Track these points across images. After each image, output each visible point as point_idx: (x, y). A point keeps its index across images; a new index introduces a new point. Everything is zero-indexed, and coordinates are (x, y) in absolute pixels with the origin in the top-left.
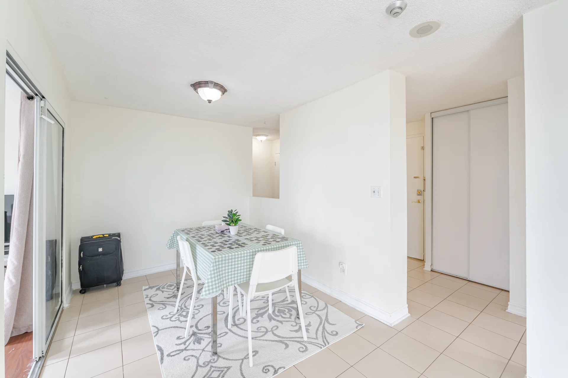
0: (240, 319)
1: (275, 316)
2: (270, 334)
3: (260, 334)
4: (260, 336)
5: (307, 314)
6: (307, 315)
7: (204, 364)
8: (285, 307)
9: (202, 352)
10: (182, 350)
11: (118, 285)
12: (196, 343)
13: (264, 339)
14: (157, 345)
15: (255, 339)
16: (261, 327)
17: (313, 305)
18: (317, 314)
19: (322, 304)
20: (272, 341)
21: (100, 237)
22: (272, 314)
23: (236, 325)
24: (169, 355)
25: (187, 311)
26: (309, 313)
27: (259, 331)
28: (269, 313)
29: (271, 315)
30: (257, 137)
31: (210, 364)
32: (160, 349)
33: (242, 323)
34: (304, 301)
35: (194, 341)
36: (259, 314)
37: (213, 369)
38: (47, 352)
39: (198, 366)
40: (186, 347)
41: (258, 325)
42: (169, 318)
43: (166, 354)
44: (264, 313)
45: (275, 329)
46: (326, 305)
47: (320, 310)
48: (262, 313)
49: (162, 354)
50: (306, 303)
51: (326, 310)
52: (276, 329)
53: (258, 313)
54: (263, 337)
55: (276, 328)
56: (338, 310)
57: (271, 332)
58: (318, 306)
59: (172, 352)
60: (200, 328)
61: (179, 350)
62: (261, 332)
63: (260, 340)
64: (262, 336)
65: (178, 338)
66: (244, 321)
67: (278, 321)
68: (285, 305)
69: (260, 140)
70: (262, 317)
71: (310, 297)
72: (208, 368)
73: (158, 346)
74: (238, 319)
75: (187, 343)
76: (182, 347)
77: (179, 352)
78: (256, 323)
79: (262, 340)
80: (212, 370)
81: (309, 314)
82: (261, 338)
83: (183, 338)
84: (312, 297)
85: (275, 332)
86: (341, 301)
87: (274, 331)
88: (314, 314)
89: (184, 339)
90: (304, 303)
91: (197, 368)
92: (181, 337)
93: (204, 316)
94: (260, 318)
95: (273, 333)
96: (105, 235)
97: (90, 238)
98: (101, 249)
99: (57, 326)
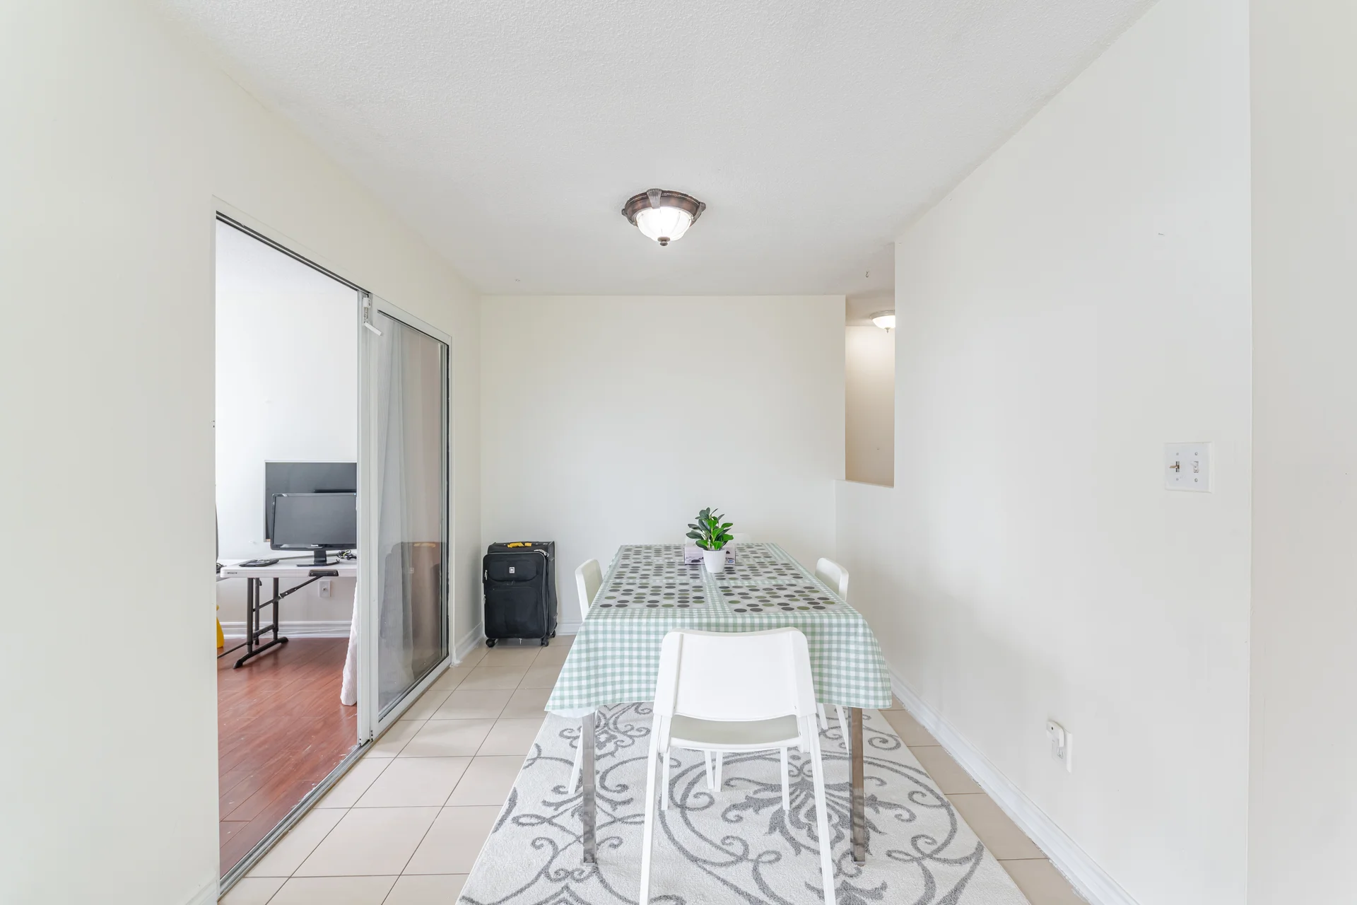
0: (701, 794)
1: (792, 823)
2: (746, 867)
3: (723, 857)
4: (717, 861)
5: (889, 856)
6: (890, 859)
7: (556, 872)
8: (837, 807)
9: (575, 842)
10: (543, 820)
11: (542, 644)
12: (576, 816)
13: (721, 877)
14: (515, 788)
15: (700, 864)
16: (738, 838)
17: (931, 835)
18: (925, 870)
19: (965, 841)
20: (737, 890)
21: (518, 547)
22: (787, 813)
23: (683, 807)
24: (516, 820)
25: (612, 733)
26: (901, 856)
27: (724, 847)
28: (782, 808)
29: (784, 814)
30: (875, 321)
31: (568, 881)
32: (513, 802)
33: (698, 809)
34: (909, 811)
35: (575, 809)
36: (755, 799)
37: (565, 895)
38: (382, 735)
39: (545, 871)
40: (554, 817)
41: (735, 830)
42: (572, 737)
43: (515, 813)
44: (771, 802)
45: (767, 860)
46: (979, 849)
47: (945, 861)
48: (762, 800)
49: (509, 812)
50: (912, 818)
51: (967, 867)
52: (770, 862)
53: (755, 796)
54: (724, 868)
55: (773, 857)
56: (1014, 886)
57: (751, 865)
58: (946, 844)
59: (524, 816)
60: (606, 784)
61: (538, 817)
62: (728, 852)
63: (710, 873)
64: (721, 865)
65: (557, 790)
66: (706, 804)
67: (791, 840)
68: (837, 800)
69: (883, 327)
70: (756, 811)
71: (939, 803)
72: (558, 887)
73: (515, 791)
74: (698, 794)
75: (561, 809)
76: (548, 812)
77: (534, 820)
78: (732, 821)
79: (715, 875)
80: (561, 896)
81: (897, 859)
82: (717, 871)
83: (563, 793)
84: (945, 805)
85: (763, 869)
86: (1048, 859)
87: (761, 865)
88: (915, 863)
89: (564, 796)
90: (906, 816)
91: (539, 875)
92: (561, 790)
93: (634, 757)
94: (749, 812)
95: (755, 870)
96: (526, 544)
97: (503, 547)
98: (512, 570)
99: (422, 694)
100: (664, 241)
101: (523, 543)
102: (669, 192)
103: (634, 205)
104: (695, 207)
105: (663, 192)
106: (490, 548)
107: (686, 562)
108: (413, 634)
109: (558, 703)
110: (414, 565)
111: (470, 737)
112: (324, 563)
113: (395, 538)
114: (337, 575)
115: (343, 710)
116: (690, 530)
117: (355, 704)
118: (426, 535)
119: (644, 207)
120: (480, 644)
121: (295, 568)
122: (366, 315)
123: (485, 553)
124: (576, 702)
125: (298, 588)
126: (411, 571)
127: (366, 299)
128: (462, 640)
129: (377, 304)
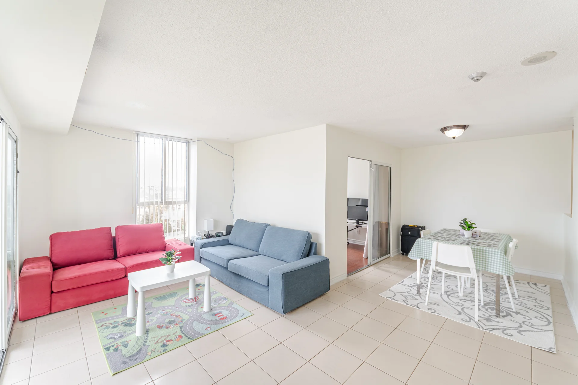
0: (456, 295)
2: (460, 307)
3: (454, 304)
4: (452, 304)
7: (410, 293)
9: (416, 291)
14: (404, 280)
15: (447, 303)
21: (412, 226)
26: (515, 321)
27: (456, 303)
31: (412, 295)
32: (403, 282)
33: (453, 297)
38: (373, 264)
39: (408, 292)
40: (412, 286)
49: (401, 283)
50: (530, 319)
52: (468, 309)
55: (470, 308)
63: (449, 304)
65: (414, 283)
66: (456, 297)
71: (547, 321)
77: (407, 286)
78: (462, 301)
81: (513, 321)
85: (465, 309)
88: (519, 324)
90: (528, 318)
91: (406, 292)
94: (469, 302)
95: (462, 308)
97: (407, 226)
98: (410, 233)
99: (383, 260)
100: (454, 138)
101: (414, 226)
102: (453, 126)
103: (444, 130)
104: (464, 127)
105: (451, 126)
106: (403, 226)
107: (460, 234)
108: (380, 245)
109: (410, 255)
110: (381, 227)
111: (395, 270)
112: (358, 224)
113: (376, 220)
114: (362, 227)
115: (364, 259)
116: (460, 224)
117: (367, 258)
118: (384, 220)
119: (446, 130)
120: (400, 254)
121: (352, 224)
122: (371, 166)
123: (402, 227)
124: (415, 256)
125: (352, 230)
126: (380, 229)
127: (371, 162)
128: (394, 251)
129: (373, 163)
